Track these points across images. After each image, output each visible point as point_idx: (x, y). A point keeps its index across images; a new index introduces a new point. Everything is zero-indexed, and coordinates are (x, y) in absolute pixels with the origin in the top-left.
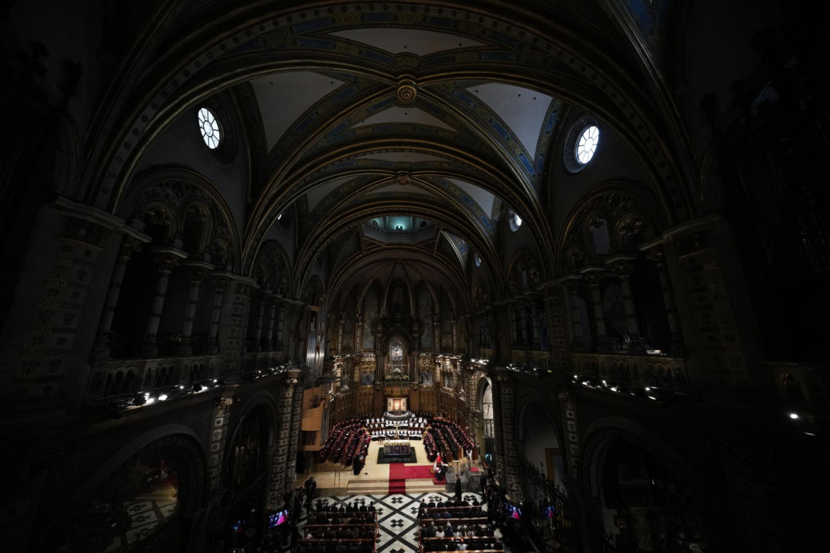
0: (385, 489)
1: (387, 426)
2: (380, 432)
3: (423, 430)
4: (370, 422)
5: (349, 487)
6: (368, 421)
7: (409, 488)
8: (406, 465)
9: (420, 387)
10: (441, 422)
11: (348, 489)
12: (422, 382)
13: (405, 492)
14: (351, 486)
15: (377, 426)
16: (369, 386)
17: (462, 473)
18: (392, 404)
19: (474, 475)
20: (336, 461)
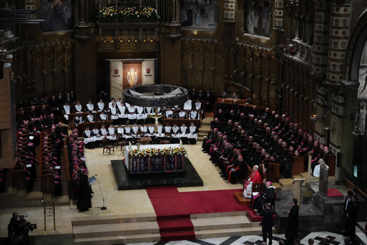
0: (152, 232)
1: (113, 117)
2: (103, 131)
3: (198, 124)
4: (73, 110)
5: (75, 232)
6: (67, 109)
7: (200, 228)
8: (181, 190)
9: (184, 34)
10: (236, 107)
11: (74, 236)
12: (189, 23)
13: (194, 235)
14: (78, 230)
15: (90, 118)
16: (61, 33)
17: (306, 200)
18: (121, 73)
19: (332, 202)
20: (30, 189)
